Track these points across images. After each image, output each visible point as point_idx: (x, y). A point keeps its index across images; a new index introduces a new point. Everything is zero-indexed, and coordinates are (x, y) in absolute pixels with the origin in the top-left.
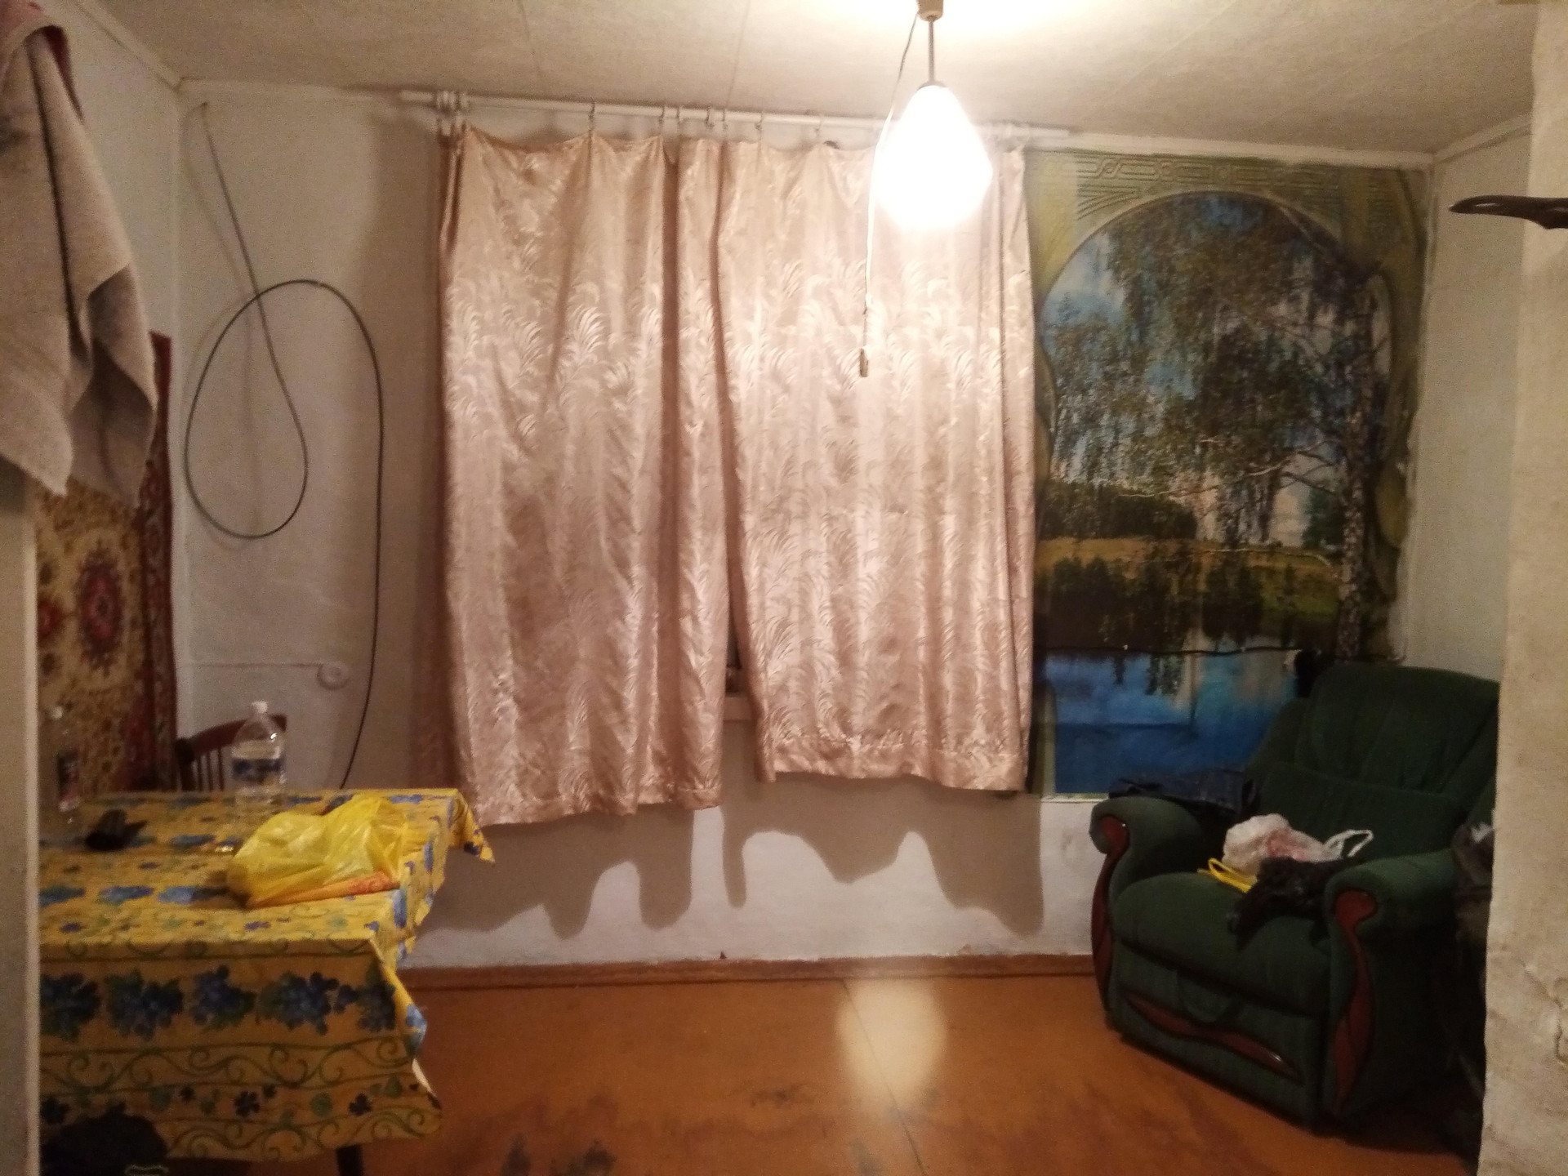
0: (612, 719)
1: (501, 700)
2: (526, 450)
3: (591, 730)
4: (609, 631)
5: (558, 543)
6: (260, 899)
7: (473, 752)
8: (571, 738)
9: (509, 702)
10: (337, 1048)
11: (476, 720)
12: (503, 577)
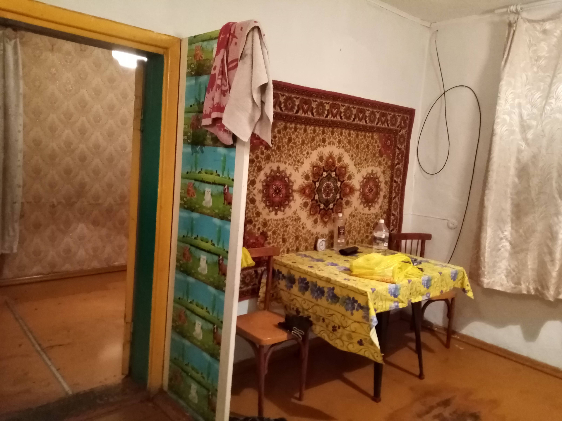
0: (547, 258)
1: (504, 242)
2: (528, 144)
3: (538, 262)
4: (551, 221)
5: (535, 182)
6: (354, 273)
7: (486, 259)
8: (529, 263)
9: (507, 244)
10: (355, 322)
11: (489, 247)
12: (511, 194)
